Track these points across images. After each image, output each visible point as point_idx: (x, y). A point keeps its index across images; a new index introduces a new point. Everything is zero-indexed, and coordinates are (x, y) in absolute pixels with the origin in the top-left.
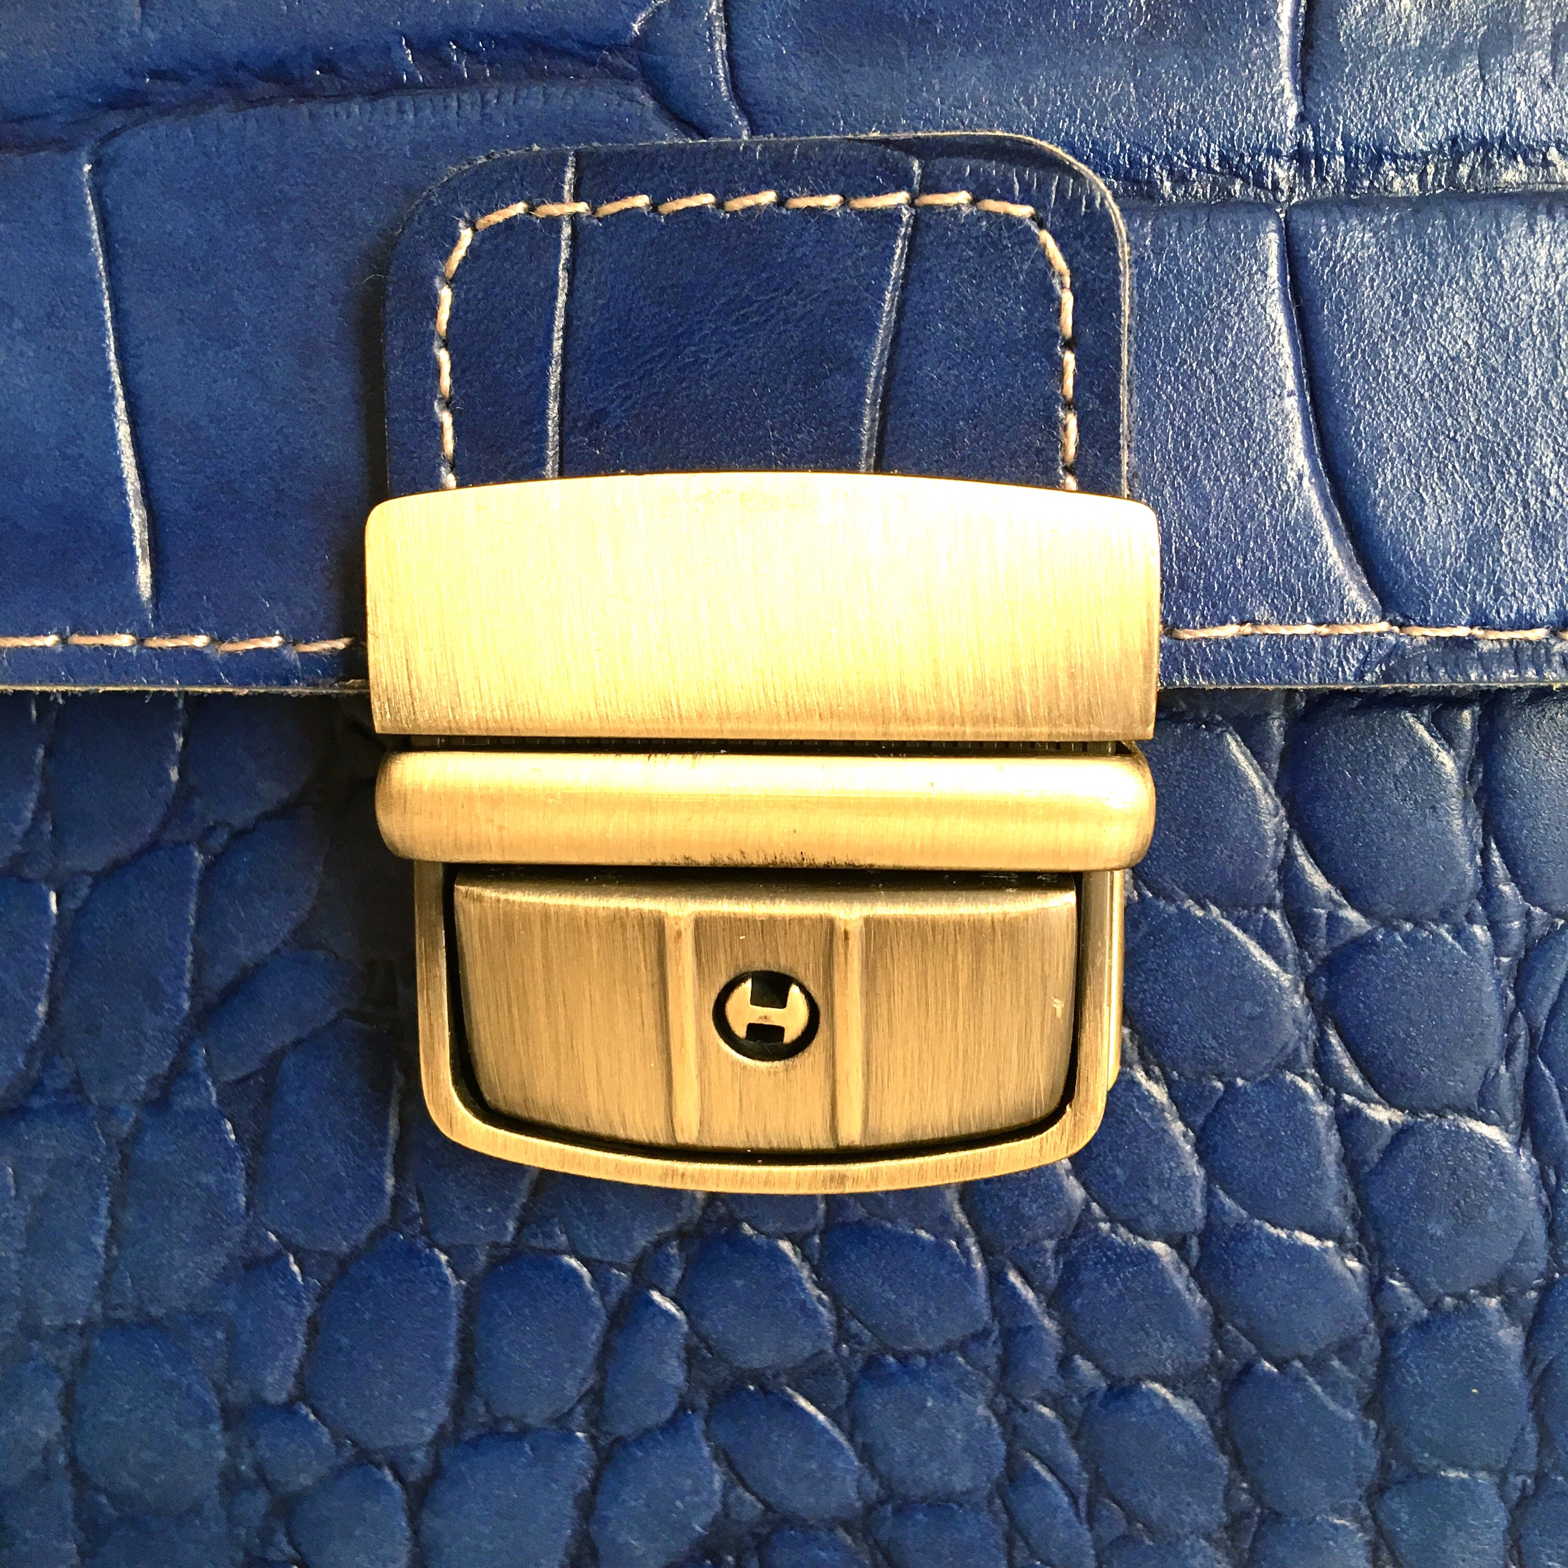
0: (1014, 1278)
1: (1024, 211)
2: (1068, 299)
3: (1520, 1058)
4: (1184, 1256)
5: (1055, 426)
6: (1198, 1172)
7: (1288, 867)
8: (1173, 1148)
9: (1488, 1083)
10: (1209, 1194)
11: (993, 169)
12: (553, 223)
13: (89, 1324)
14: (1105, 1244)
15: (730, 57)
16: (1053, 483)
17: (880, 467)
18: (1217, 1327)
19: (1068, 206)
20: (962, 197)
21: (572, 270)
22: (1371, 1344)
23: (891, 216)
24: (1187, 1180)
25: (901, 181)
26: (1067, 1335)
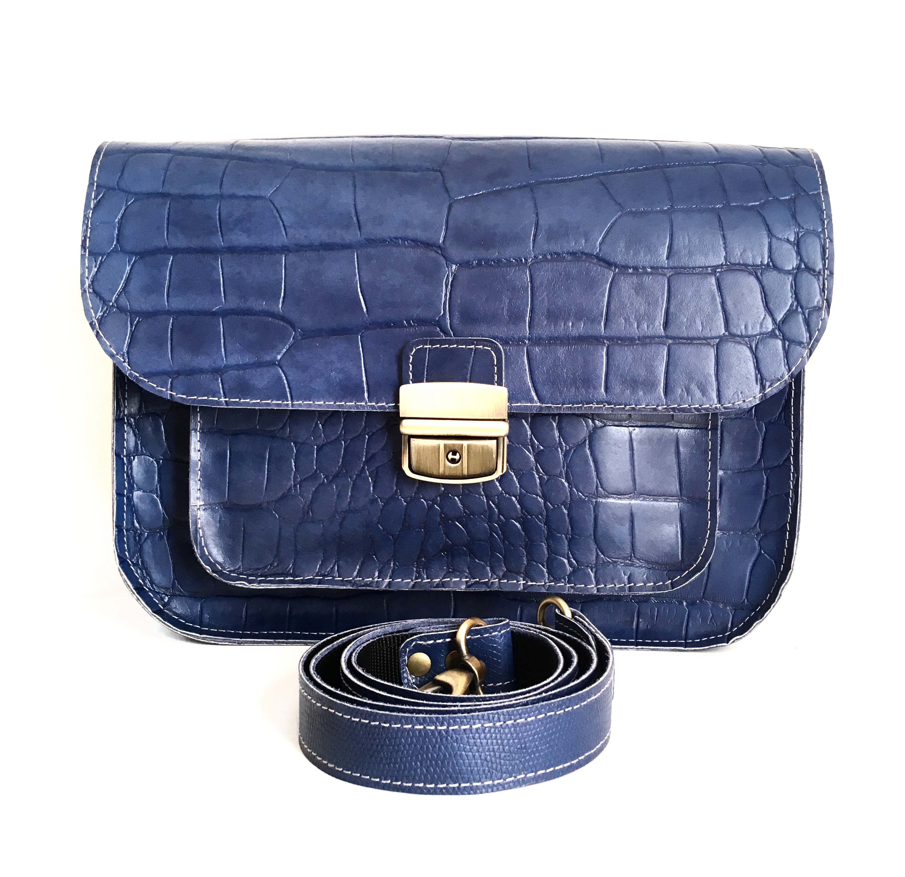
0: (491, 502)
1: (490, 349)
2: (495, 360)
3: (565, 468)
4: (516, 499)
5: (494, 377)
6: (519, 486)
7: (531, 439)
8: (515, 482)
9: (561, 472)
10: (520, 489)
11: (485, 343)
12: (426, 348)
13: (346, 511)
14: (505, 497)
15: (450, 323)
16: (494, 384)
17: (470, 382)
18: (522, 510)
19: (496, 348)
20: (481, 347)
21: (429, 355)
22: (545, 513)
23: (472, 349)
24: (517, 487)
25: (473, 344)
26: (499, 512)
